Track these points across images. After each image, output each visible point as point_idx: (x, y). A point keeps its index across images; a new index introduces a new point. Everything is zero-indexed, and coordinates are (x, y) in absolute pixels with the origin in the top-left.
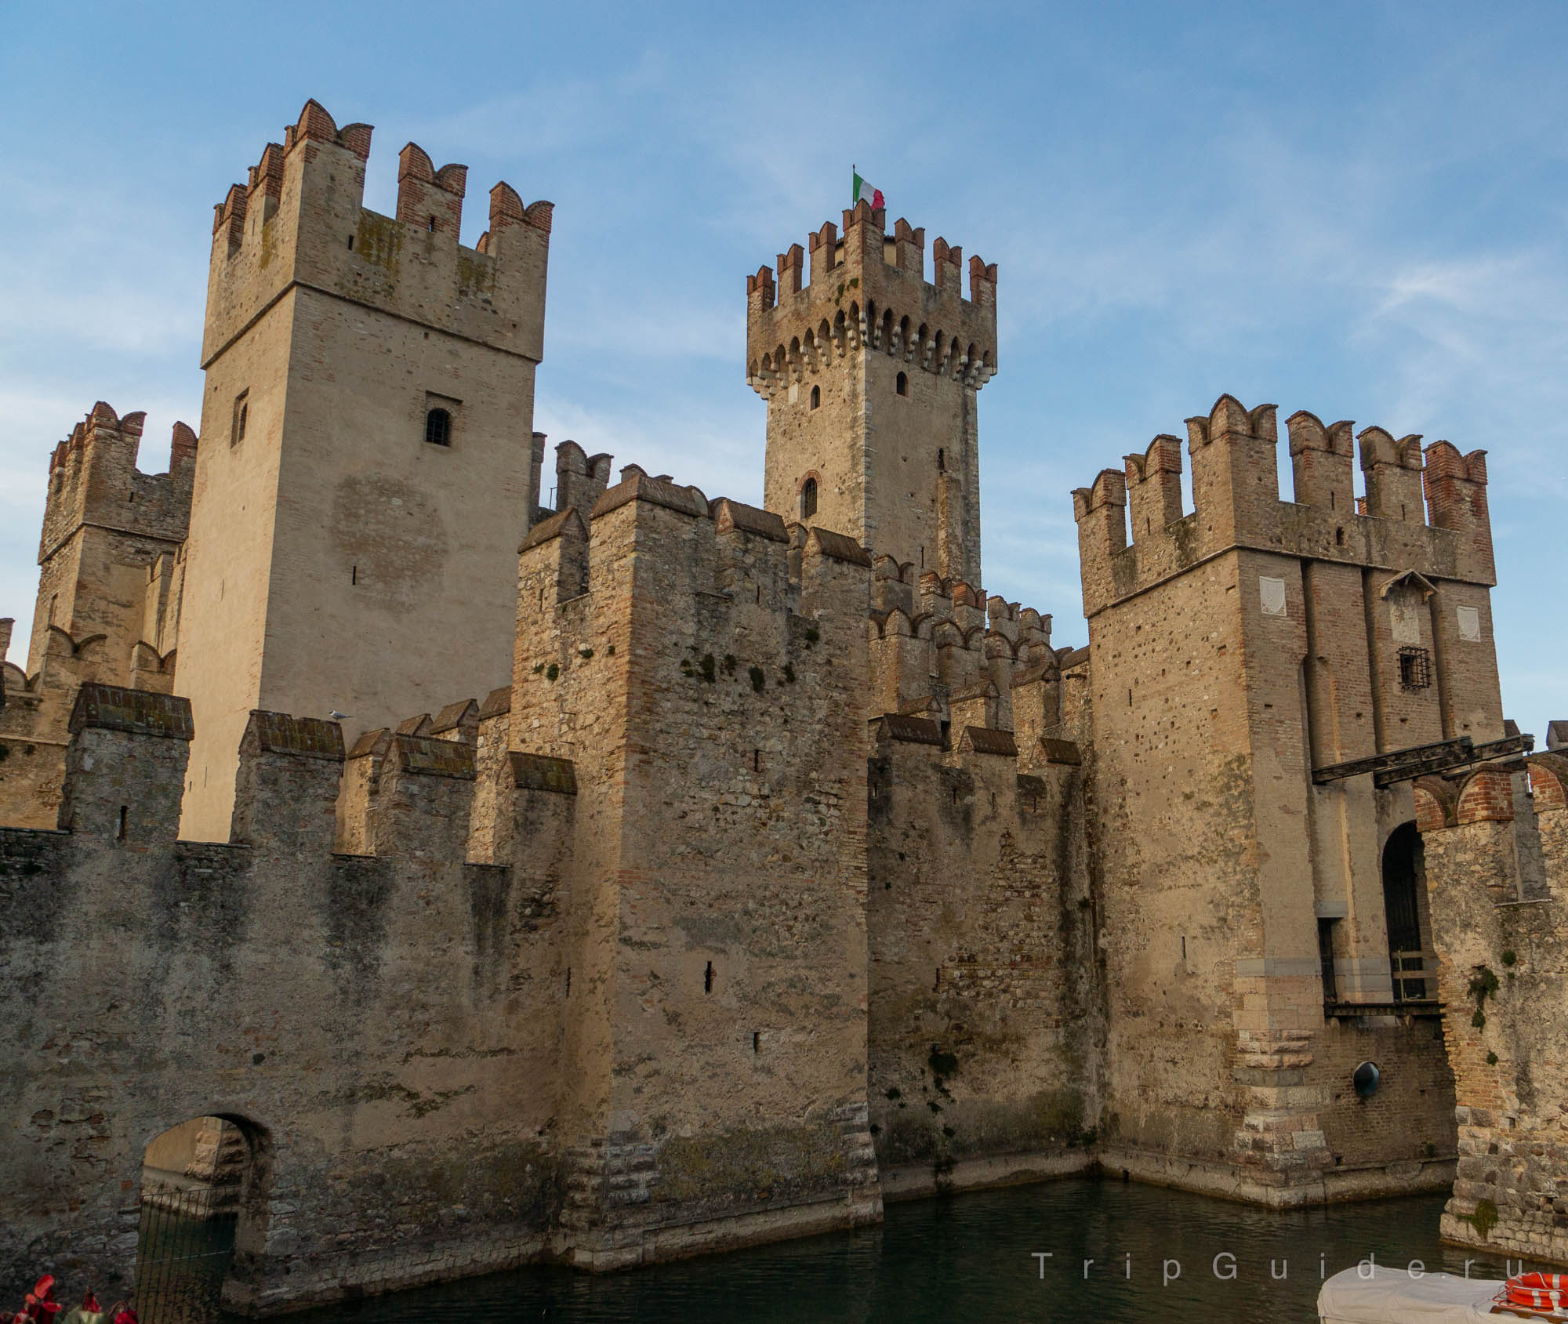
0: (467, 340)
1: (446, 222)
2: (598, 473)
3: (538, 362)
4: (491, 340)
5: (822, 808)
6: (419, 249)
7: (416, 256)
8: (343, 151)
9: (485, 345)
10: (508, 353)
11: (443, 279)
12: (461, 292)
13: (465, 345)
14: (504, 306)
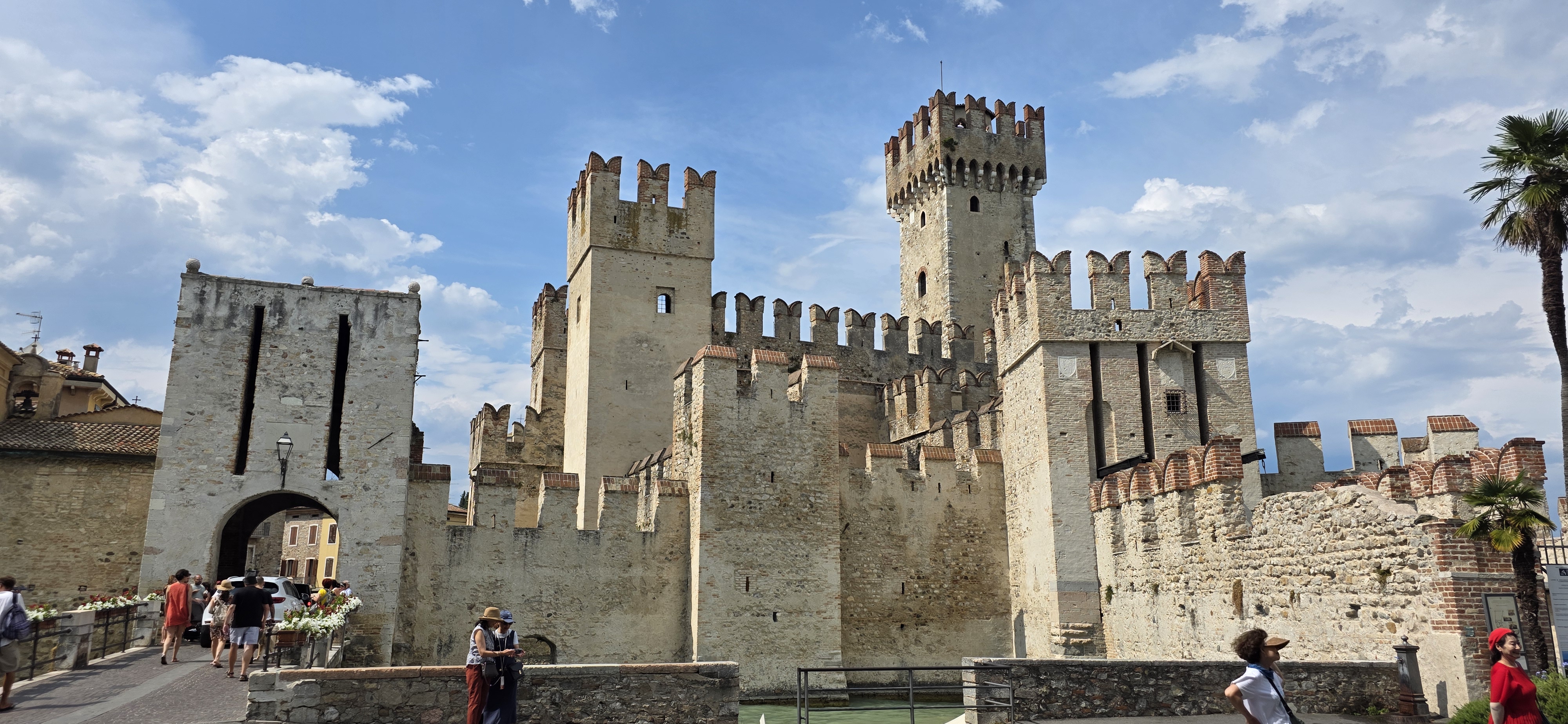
0: (675, 256)
1: (660, 196)
2: (757, 309)
3: (712, 259)
4: (687, 252)
5: (812, 499)
6: (646, 214)
7: (647, 218)
8: (609, 174)
9: (684, 256)
10: (696, 258)
11: (661, 226)
12: (671, 232)
13: (675, 259)
14: (692, 233)
